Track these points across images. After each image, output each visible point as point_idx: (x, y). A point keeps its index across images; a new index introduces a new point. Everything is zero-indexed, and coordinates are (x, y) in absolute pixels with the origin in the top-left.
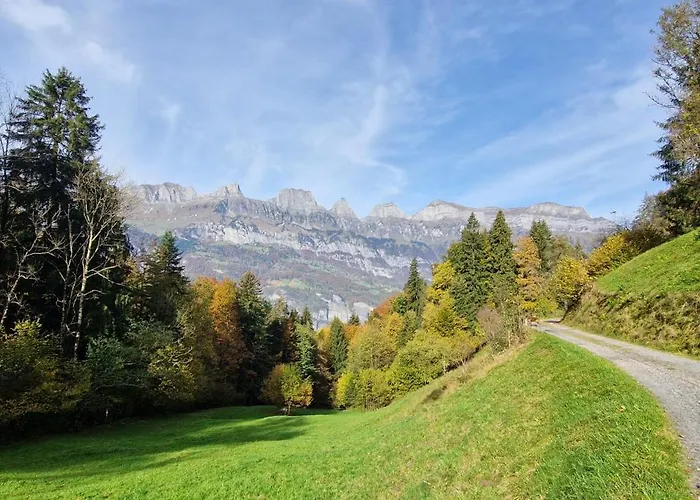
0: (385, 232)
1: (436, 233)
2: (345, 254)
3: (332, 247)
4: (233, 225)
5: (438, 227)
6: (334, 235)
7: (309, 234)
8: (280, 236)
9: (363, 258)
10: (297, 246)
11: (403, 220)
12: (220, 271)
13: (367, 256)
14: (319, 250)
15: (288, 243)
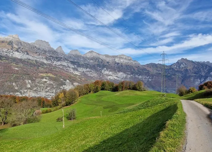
0: (75, 60)
1: (91, 61)
2: (63, 66)
3: (59, 63)
4: (17, 51)
5: (92, 59)
6: (59, 59)
7: (49, 57)
8: (38, 57)
9: (70, 68)
10: (45, 62)
11: (81, 56)
12: (17, 69)
13: (71, 67)
14: (54, 64)
15: (42, 60)
